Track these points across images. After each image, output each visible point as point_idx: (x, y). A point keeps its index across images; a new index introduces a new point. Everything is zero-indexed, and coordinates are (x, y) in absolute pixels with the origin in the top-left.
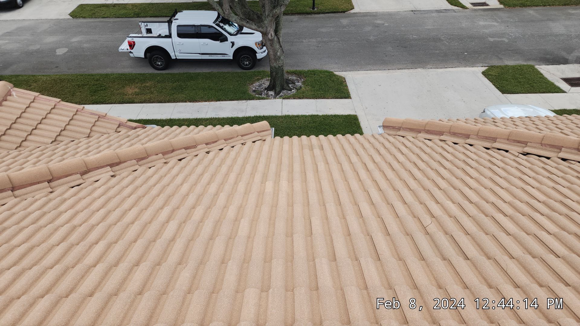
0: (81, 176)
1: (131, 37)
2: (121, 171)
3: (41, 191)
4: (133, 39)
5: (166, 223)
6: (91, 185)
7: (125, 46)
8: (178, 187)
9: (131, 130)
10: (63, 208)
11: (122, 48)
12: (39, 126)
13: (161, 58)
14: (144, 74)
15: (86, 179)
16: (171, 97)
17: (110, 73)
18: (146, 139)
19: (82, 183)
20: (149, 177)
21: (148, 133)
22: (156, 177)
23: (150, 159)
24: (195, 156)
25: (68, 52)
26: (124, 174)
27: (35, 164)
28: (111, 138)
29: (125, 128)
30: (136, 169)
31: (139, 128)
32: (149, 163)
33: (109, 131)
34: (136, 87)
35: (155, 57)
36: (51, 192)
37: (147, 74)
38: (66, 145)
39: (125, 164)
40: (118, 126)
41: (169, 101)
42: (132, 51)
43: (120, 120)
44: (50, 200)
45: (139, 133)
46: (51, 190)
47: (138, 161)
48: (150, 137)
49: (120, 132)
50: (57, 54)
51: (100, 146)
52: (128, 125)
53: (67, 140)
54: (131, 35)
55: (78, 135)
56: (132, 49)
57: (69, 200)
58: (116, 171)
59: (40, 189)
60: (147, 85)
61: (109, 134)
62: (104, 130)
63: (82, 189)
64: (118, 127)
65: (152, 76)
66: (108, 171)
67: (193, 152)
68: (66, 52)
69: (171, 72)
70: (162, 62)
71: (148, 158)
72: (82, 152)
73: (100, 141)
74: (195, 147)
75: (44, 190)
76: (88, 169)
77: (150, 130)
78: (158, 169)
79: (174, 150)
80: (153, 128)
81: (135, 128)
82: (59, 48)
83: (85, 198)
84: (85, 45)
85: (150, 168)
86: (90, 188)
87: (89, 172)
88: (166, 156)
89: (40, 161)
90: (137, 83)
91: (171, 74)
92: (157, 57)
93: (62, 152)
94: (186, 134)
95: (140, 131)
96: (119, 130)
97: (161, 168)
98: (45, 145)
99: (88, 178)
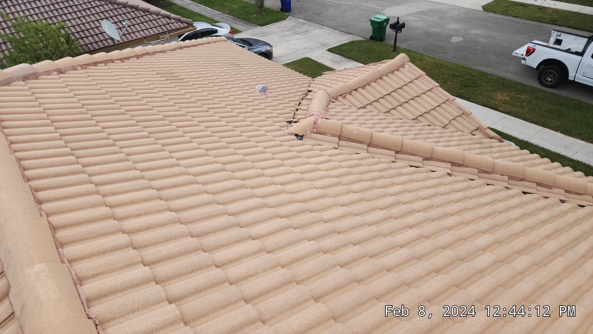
0: (423, 160)
1: (534, 43)
2: (458, 173)
3: (387, 157)
4: (535, 46)
5: (482, 250)
6: (427, 172)
7: (521, 51)
8: (510, 220)
9: (487, 138)
10: (397, 180)
11: (517, 53)
12: (411, 102)
13: (556, 75)
14: (525, 85)
15: (425, 165)
16: (542, 120)
17: (489, 73)
18: (499, 154)
19: (420, 167)
20: (483, 194)
21: (503, 148)
22: (490, 198)
23: (493, 176)
24: (544, 197)
25: (462, 41)
26: (461, 178)
27: (393, 132)
28: (464, 138)
29: (482, 134)
30: (473, 179)
31: (495, 139)
32: (489, 179)
33: (465, 130)
34: (508, 96)
35: (549, 72)
36: (393, 162)
37: (529, 87)
38: (422, 126)
39: (466, 169)
40: (476, 128)
41: (536, 123)
42: (526, 58)
43: (481, 125)
44: (390, 168)
45: (493, 144)
46: (394, 160)
47: (480, 172)
48: (505, 154)
49: (475, 135)
50: (451, 41)
51: (451, 141)
52: (487, 133)
53: (425, 122)
54: (534, 41)
55: (436, 122)
56: (528, 56)
57: (405, 176)
58: (455, 171)
59: (387, 155)
60: (522, 97)
61: (463, 132)
62: (460, 127)
63: (418, 172)
64: (475, 130)
65: (533, 90)
66: (447, 168)
67: (545, 192)
68: (460, 42)
69: (557, 93)
70: (554, 79)
71: (491, 174)
72: (433, 139)
73: (452, 136)
74: (550, 187)
75: (389, 157)
76: (431, 157)
77: (506, 146)
78: (496, 190)
79: (524, 179)
80: (510, 145)
81: (492, 138)
82: (456, 36)
83: (417, 181)
84: (481, 40)
85: (488, 185)
86: (425, 175)
87: (431, 160)
88: (511, 182)
89: (397, 131)
90: (512, 92)
91: (557, 95)
92: (551, 72)
93: (417, 132)
94: (546, 169)
95: (495, 143)
96: (475, 132)
97: (500, 191)
98: (406, 119)
99: (427, 165)
